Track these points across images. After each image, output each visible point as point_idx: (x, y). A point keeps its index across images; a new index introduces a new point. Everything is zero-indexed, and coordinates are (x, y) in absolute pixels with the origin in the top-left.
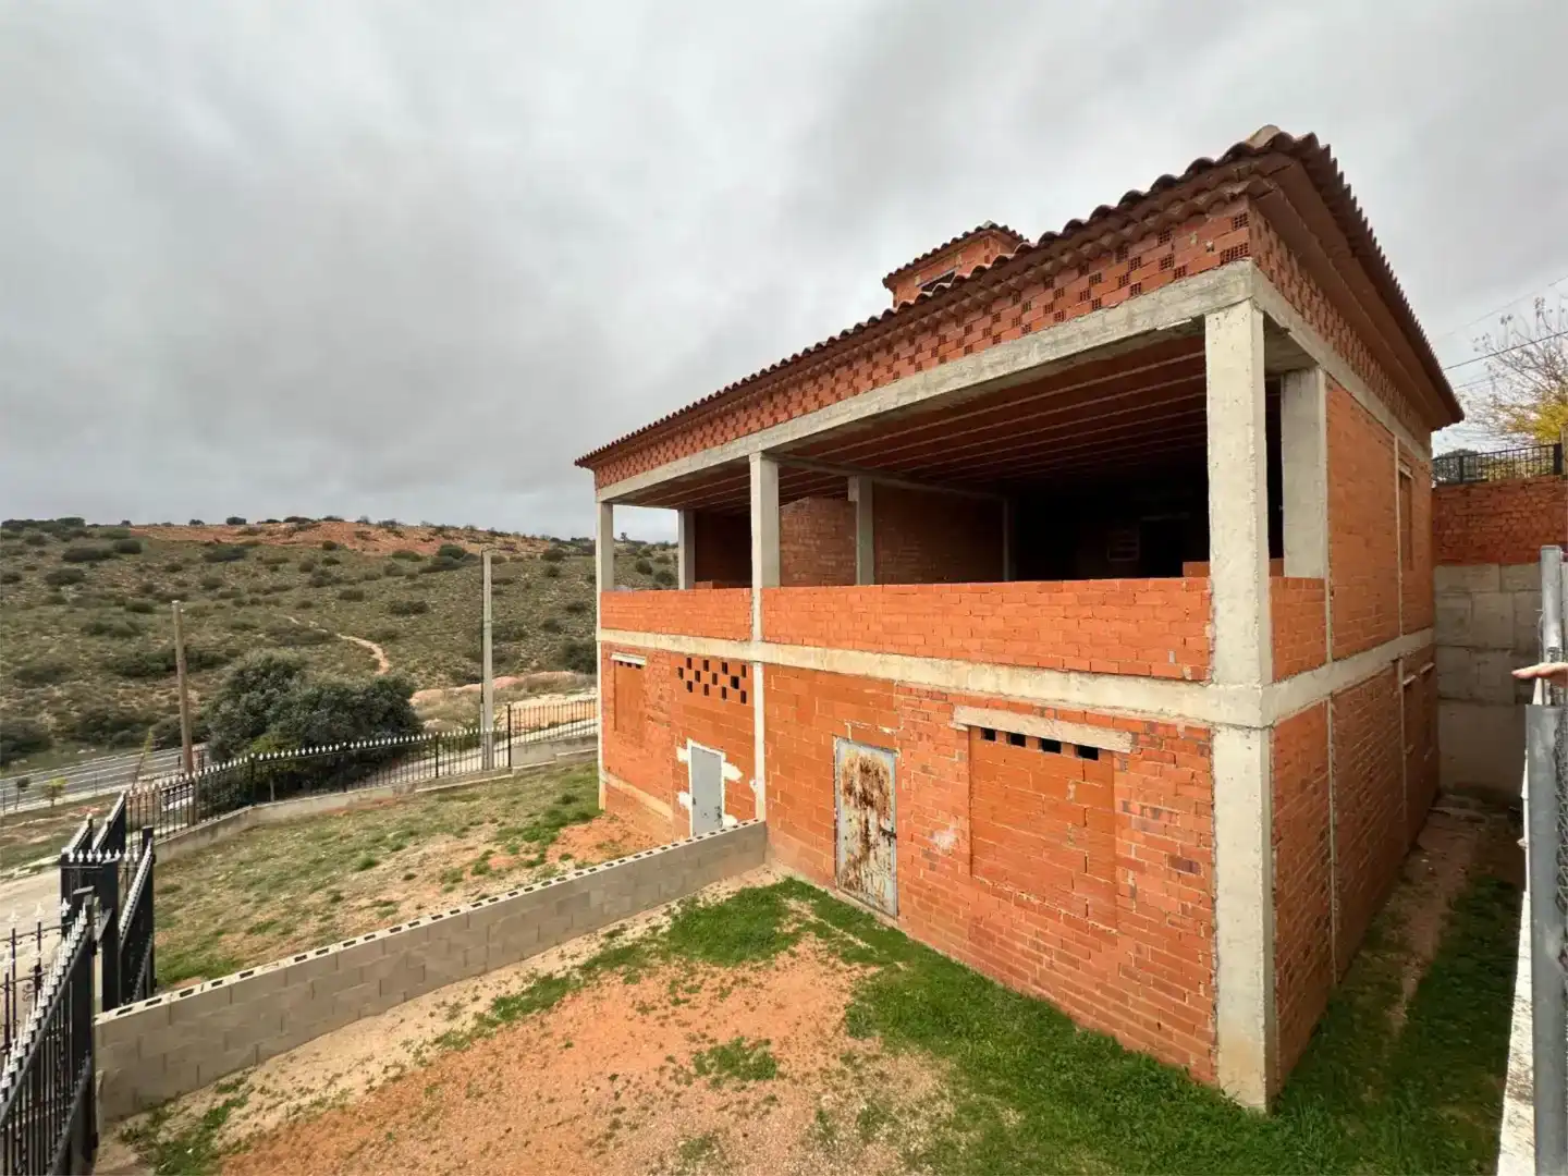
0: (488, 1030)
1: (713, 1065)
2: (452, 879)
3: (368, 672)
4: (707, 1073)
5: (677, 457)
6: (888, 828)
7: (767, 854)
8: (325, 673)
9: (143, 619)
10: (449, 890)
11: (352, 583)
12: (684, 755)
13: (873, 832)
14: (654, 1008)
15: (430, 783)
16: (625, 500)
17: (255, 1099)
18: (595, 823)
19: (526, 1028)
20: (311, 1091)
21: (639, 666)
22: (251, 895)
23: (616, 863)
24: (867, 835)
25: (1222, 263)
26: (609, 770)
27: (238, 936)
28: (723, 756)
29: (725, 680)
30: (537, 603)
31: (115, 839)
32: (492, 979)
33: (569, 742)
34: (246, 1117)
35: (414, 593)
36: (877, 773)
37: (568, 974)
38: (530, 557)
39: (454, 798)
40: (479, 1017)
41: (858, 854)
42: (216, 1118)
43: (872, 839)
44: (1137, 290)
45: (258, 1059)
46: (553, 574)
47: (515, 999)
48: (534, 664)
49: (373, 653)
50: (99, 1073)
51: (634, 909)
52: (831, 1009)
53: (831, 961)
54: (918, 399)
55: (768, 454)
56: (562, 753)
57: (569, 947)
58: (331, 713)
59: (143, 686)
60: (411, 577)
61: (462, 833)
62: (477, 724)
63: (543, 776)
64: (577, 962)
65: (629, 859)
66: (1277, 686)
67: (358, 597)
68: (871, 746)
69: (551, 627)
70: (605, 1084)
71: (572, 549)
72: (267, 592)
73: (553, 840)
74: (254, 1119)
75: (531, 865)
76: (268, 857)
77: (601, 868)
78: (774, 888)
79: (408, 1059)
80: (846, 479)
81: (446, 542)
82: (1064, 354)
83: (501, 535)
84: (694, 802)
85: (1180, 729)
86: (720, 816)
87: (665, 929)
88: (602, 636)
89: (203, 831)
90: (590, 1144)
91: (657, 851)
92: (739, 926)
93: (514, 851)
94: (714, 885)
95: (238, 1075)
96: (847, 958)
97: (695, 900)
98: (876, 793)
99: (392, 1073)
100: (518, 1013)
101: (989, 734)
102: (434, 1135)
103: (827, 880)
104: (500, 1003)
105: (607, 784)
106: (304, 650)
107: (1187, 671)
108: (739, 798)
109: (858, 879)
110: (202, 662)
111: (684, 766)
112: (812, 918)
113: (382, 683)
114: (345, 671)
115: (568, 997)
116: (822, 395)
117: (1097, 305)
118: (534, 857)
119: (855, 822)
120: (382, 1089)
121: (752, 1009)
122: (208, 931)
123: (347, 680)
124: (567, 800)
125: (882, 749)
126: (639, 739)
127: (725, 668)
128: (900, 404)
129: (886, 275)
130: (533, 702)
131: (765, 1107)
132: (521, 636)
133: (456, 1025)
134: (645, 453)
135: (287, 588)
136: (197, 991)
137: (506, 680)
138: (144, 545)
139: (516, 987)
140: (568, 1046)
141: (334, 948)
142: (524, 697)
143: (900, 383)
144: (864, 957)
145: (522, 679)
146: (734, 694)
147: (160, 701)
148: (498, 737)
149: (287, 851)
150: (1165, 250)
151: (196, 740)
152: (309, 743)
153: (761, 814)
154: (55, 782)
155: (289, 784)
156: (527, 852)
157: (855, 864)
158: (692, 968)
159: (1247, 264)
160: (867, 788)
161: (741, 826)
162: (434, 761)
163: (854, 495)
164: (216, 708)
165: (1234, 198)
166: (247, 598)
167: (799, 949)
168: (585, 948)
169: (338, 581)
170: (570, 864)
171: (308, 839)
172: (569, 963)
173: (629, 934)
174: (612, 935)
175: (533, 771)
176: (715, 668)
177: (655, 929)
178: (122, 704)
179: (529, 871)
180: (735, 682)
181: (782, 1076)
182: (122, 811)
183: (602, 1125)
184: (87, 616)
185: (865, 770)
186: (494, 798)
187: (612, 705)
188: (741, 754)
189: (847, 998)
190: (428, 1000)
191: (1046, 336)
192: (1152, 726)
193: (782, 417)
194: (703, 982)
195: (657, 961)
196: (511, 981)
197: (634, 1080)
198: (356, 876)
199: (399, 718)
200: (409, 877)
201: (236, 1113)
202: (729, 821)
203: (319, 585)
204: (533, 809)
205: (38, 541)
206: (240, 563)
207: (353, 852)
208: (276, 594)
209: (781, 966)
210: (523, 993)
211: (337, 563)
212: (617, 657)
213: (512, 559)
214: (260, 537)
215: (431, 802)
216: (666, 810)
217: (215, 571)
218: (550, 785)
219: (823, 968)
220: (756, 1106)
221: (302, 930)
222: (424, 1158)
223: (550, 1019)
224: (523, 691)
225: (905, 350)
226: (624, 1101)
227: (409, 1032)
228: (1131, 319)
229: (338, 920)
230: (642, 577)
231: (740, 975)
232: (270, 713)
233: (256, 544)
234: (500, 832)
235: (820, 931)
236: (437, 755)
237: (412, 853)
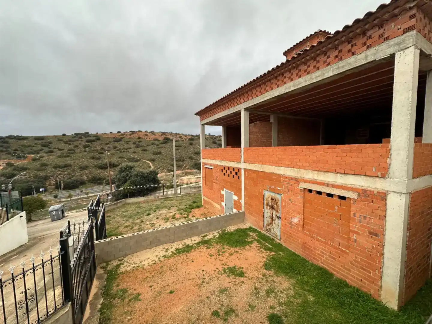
0: (174, 256)
1: (228, 271)
2: (167, 220)
3: (149, 169)
4: (227, 273)
5: (221, 112)
6: (278, 215)
7: (245, 220)
8: (139, 169)
9: (101, 156)
10: (166, 222)
11: (144, 147)
12: (223, 192)
13: (274, 216)
14: (214, 256)
15: (162, 196)
16: (208, 124)
17: (126, 264)
18: (201, 208)
19: (183, 256)
20: (137, 264)
21: (211, 169)
22: (125, 219)
23: (205, 219)
24: (272, 217)
25: (404, 33)
26: (204, 195)
27: (122, 228)
28: (233, 193)
29: (234, 173)
30: (188, 152)
31: (98, 204)
32: (175, 244)
33: (195, 188)
34: (124, 267)
35: (159, 150)
36: (276, 200)
37: (193, 245)
38: (186, 140)
39: (167, 200)
40: (172, 252)
41: (270, 222)
42: (118, 266)
43: (274, 218)
44: (369, 47)
45: (126, 255)
46: (191, 144)
47: (180, 249)
48: (187, 167)
49: (149, 164)
50: (96, 254)
51: (209, 231)
52: (260, 262)
53: (261, 249)
54: (291, 90)
55: (246, 109)
56: (193, 190)
57: (193, 238)
58: (140, 178)
59: (103, 171)
60: (158, 145)
61: (169, 209)
62: (173, 182)
63: (188, 196)
64: (195, 242)
65: (208, 218)
66: (414, 180)
67: (145, 150)
68: (274, 192)
69: (191, 158)
70: (201, 272)
71: (196, 137)
72: (126, 149)
73: (190, 212)
74: (125, 268)
75: (185, 218)
76: (127, 211)
77: (201, 220)
78: (246, 229)
79: (157, 259)
80: (269, 116)
81: (165, 136)
82: (341, 72)
83: (178, 134)
84: (226, 205)
85: (375, 192)
86: (232, 209)
87: (217, 237)
88: (202, 160)
89: (115, 204)
90: (197, 285)
91: (215, 217)
92: (236, 237)
93: (181, 214)
94: (230, 227)
95: (122, 258)
96: (265, 249)
97: (225, 230)
98: (275, 206)
99: (154, 262)
100: (181, 253)
101: (310, 191)
102: (162, 277)
103: (261, 228)
104: (177, 249)
105: (204, 200)
106: (134, 163)
107: (379, 174)
108: (237, 205)
109: (270, 229)
110: (113, 166)
111: (223, 195)
112: (256, 238)
113: (151, 172)
114: (144, 168)
115: (193, 250)
116: (262, 91)
117: (354, 54)
118: (186, 216)
119: (269, 213)
120: (151, 266)
121: (239, 259)
122: (117, 226)
123: (144, 171)
124: (194, 202)
125: (277, 194)
126: (211, 188)
127: (234, 169)
128: (286, 92)
129: (284, 52)
130: (186, 177)
131: (241, 284)
132: (183, 160)
133: (167, 253)
134: (213, 111)
135: (130, 148)
136: (113, 239)
137: (180, 172)
138: (101, 139)
139: (181, 246)
140: (193, 262)
141: (141, 233)
142: (184, 176)
143: (286, 85)
144: (270, 250)
145: (184, 171)
146: (236, 177)
147: (106, 174)
148: (177, 186)
149: (132, 210)
150: (382, 31)
151: (113, 184)
152: (136, 185)
153: (243, 209)
154: (87, 191)
155: (133, 194)
156: (184, 214)
157: (269, 225)
158: (224, 247)
159: (414, 33)
160: (273, 204)
161: (238, 212)
162: (163, 191)
163: (272, 120)
164: (117, 176)
165: (411, 8)
166: (122, 150)
167: (252, 245)
168: (197, 239)
169: (141, 146)
170: (194, 218)
171: (136, 207)
172: (193, 242)
173: (208, 237)
174: (204, 237)
175: (186, 195)
176: (231, 170)
177: (215, 236)
178: (99, 175)
179: (185, 219)
180: (236, 174)
181: (246, 277)
182: (99, 198)
183: (200, 282)
184: (91, 155)
185: (272, 199)
186: (177, 201)
187: (205, 179)
188: (238, 193)
189: (265, 260)
190: (161, 247)
191: (335, 66)
192: (365, 191)
193: (250, 98)
194: (226, 251)
195: (215, 244)
196: (179, 245)
197: (208, 272)
198: (146, 217)
199: (155, 180)
200: (158, 218)
201: (122, 266)
202: (235, 211)
203: (138, 147)
204: (186, 204)
205: (81, 138)
206: (120, 142)
207: (146, 211)
208: (128, 150)
209: (247, 249)
210: (183, 248)
211: (141, 142)
212: (206, 166)
213: (181, 141)
214: (124, 136)
215: (162, 201)
216: (218, 207)
217: (116, 144)
218: (190, 198)
219: (258, 251)
220: (239, 283)
221: (135, 228)
222: (160, 282)
223: (189, 255)
224: (184, 175)
225: (287, 75)
226: (205, 277)
227: (156, 253)
228: (366, 57)
229: (142, 226)
230: (214, 145)
231: (236, 250)
232: (128, 178)
233: (124, 138)
234: (178, 209)
235: (258, 241)
236: (163, 190)
237: (158, 213)
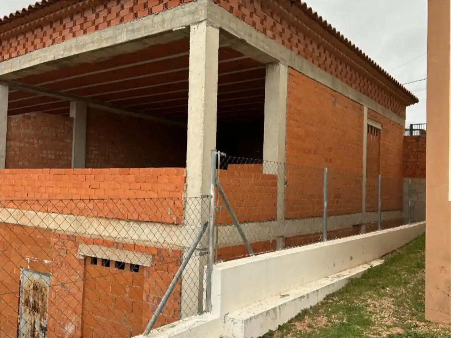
6: (44, 325)
13: (37, 328)
24: (34, 331)
36: (41, 290)
44: (166, 7)
54: (72, 54)
68: (39, 272)
82: (136, 38)
98: (40, 302)
101: (94, 261)
116: (27, 44)
117: (150, 12)
119: (28, 323)
125: (44, 274)
128: (65, 56)
143: (65, 42)
160: (36, 300)
185: (35, 288)
191: (129, 26)
192: (160, 251)
193: (7, 56)
228: (163, 21)
